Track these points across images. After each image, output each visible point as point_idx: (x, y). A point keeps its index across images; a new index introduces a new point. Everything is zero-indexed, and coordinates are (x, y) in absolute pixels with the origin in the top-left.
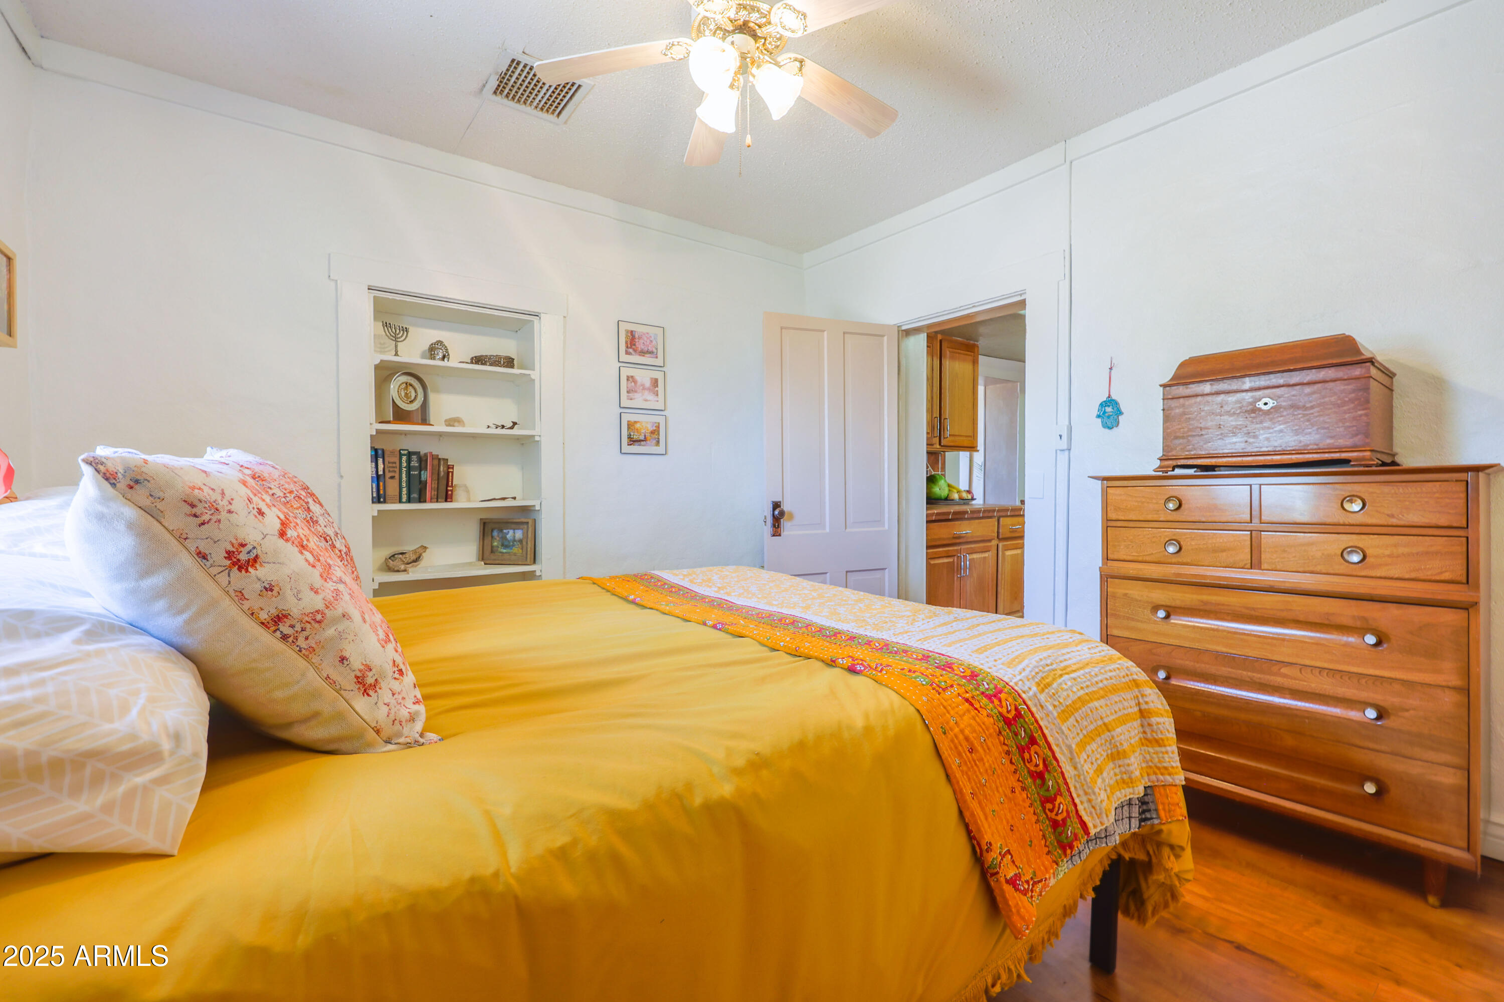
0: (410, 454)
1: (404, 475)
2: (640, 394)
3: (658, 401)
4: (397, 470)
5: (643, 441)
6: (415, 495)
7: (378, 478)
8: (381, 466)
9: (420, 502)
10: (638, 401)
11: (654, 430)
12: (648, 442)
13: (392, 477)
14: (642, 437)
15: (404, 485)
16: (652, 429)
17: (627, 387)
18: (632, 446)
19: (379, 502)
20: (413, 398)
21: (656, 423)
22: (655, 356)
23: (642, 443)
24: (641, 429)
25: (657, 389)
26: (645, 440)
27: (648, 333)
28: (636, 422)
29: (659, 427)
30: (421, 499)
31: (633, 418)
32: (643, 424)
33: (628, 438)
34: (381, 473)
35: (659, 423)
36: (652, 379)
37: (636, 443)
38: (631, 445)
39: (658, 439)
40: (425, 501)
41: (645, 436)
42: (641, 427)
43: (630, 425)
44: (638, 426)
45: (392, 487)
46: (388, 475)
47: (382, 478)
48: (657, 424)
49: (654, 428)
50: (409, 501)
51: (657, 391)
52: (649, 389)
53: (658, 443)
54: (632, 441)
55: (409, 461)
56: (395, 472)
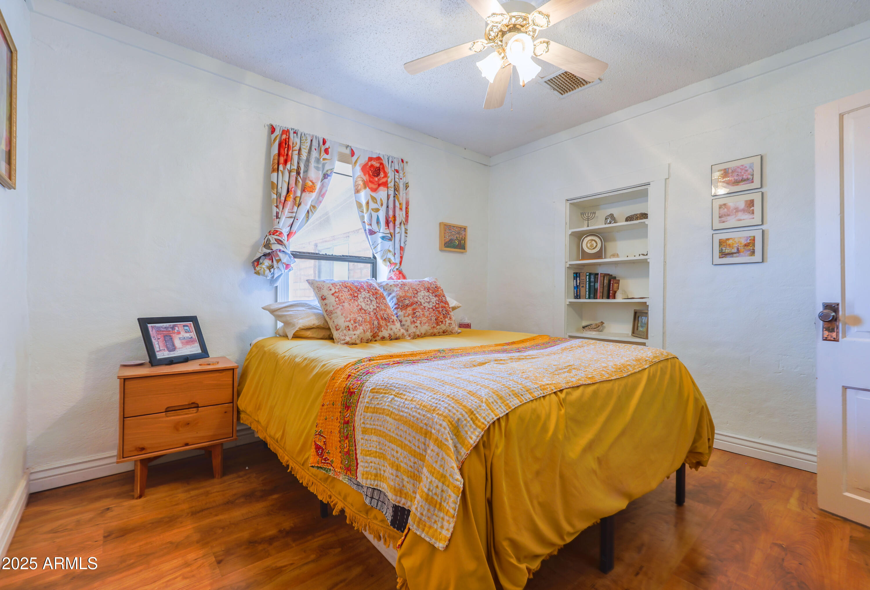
0: (590, 274)
1: (587, 285)
2: (733, 217)
3: (753, 218)
4: (585, 283)
5: (736, 253)
6: (592, 296)
7: (577, 287)
8: (578, 281)
9: (594, 299)
10: (732, 222)
11: (749, 243)
12: (742, 254)
13: (583, 287)
14: (735, 250)
15: (587, 290)
16: (746, 242)
17: (719, 214)
18: (724, 259)
19: (577, 298)
20: (594, 247)
21: (750, 237)
22: (750, 181)
23: (735, 255)
24: (733, 244)
25: (752, 208)
26: (738, 251)
27: (742, 166)
28: (728, 239)
29: (754, 240)
30: (595, 297)
31: (724, 236)
32: (736, 240)
33: (720, 253)
34: (578, 284)
35: (754, 237)
36: (746, 201)
37: (728, 256)
38: (722, 257)
39: (754, 250)
40: (597, 298)
41: (738, 249)
42: (733, 242)
43: (721, 243)
44: (730, 242)
45: (583, 291)
46: (581, 285)
47: (579, 287)
48: (752, 238)
49: (748, 241)
50: (589, 298)
51: (753, 210)
52: (744, 211)
53: (753, 253)
54: (723, 254)
55: (590, 278)
56: (584, 284)
